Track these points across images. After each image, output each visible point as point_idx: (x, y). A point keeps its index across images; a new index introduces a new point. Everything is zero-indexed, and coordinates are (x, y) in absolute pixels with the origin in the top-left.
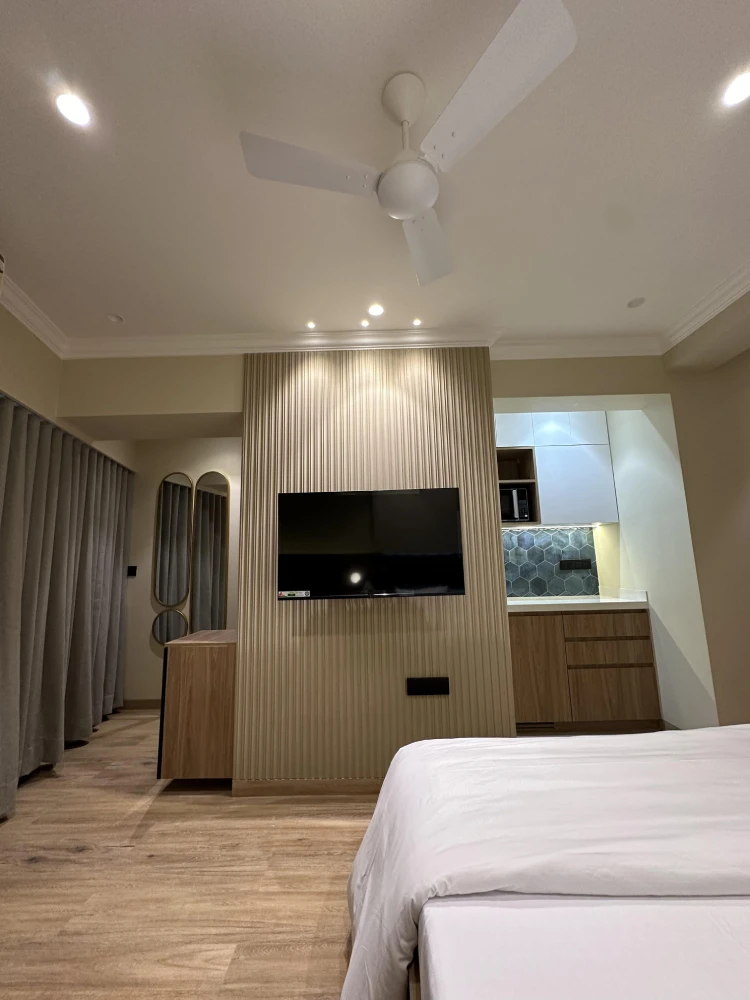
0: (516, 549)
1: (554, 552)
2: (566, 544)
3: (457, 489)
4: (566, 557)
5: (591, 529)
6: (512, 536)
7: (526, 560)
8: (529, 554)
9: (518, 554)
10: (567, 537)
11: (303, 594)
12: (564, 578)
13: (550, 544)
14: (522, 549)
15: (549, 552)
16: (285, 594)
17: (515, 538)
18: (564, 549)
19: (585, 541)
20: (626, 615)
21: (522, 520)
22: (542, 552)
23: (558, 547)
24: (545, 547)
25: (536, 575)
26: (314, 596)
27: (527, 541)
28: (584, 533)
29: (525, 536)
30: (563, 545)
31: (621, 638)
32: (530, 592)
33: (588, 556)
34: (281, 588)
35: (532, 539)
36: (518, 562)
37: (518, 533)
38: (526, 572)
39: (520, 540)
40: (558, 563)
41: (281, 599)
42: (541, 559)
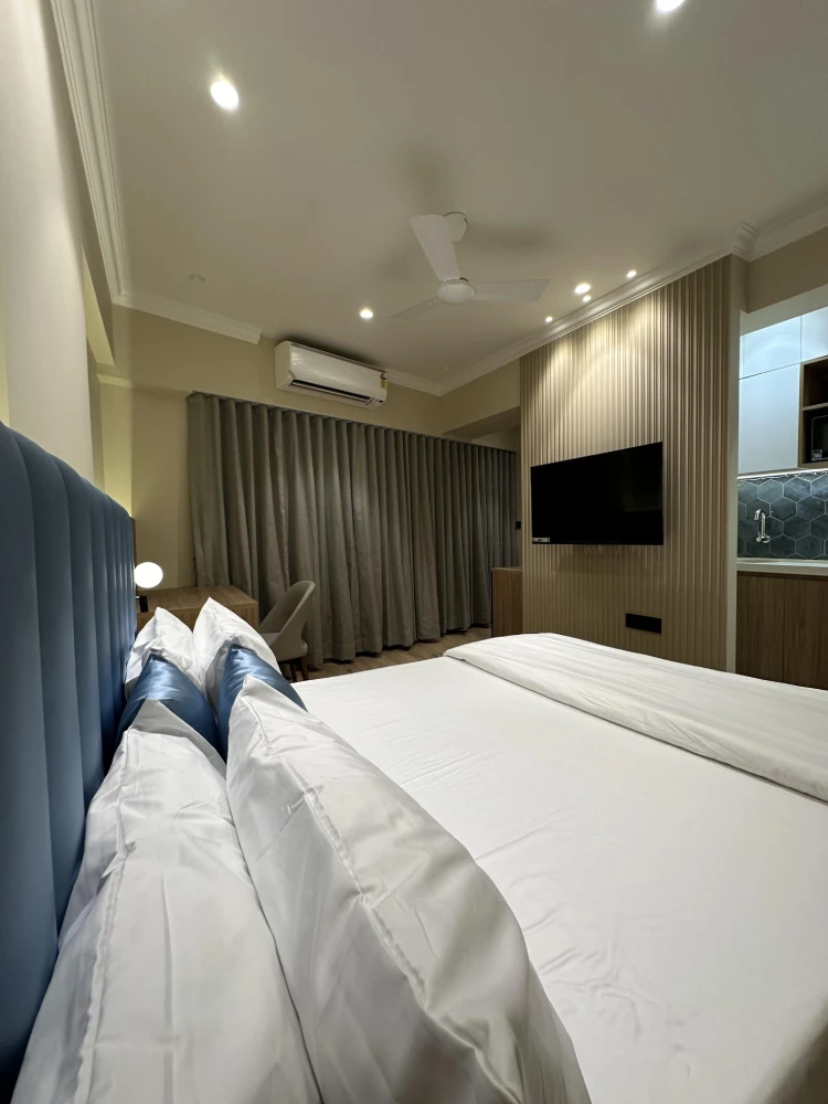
3: (661, 444)
11: (545, 540)
16: (536, 539)
26: (551, 543)
34: (534, 536)
41: (534, 543)
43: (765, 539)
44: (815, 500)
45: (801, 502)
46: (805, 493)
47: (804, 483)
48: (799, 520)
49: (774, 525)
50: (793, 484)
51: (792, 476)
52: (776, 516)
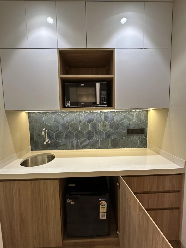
0: (104, 123)
1: (125, 124)
2: (132, 120)
4: (131, 127)
5: (147, 111)
6: (101, 115)
7: (108, 128)
8: (110, 125)
9: (104, 125)
10: (133, 115)
12: (129, 138)
13: (123, 119)
14: (106, 123)
15: (122, 124)
17: (103, 117)
18: (131, 123)
19: (142, 118)
20: (166, 176)
21: (102, 105)
22: (118, 124)
23: (127, 122)
24: (120, 121)
25: (114, 137)
27: (110, 119)
28: (143, 114)
29: (109, 115)
30: (130, 120)
31: (160, 192)
32: (109, 146)
33: (143, 127)
35: (113, 117)
36: (104, 130)
37: (105, 113)
38: (108, 136)
39: (106, 117)
40: (126, 131)
42: (117, 128)
43: (48, 142)
44: (65, 124)
45: (61, 125)
46: (62, 121)
47: (61, 116)
48: (61, 133)
49: (51, 135)
50: (57, 116)
51: (57, 112)
52: (52, 131)
